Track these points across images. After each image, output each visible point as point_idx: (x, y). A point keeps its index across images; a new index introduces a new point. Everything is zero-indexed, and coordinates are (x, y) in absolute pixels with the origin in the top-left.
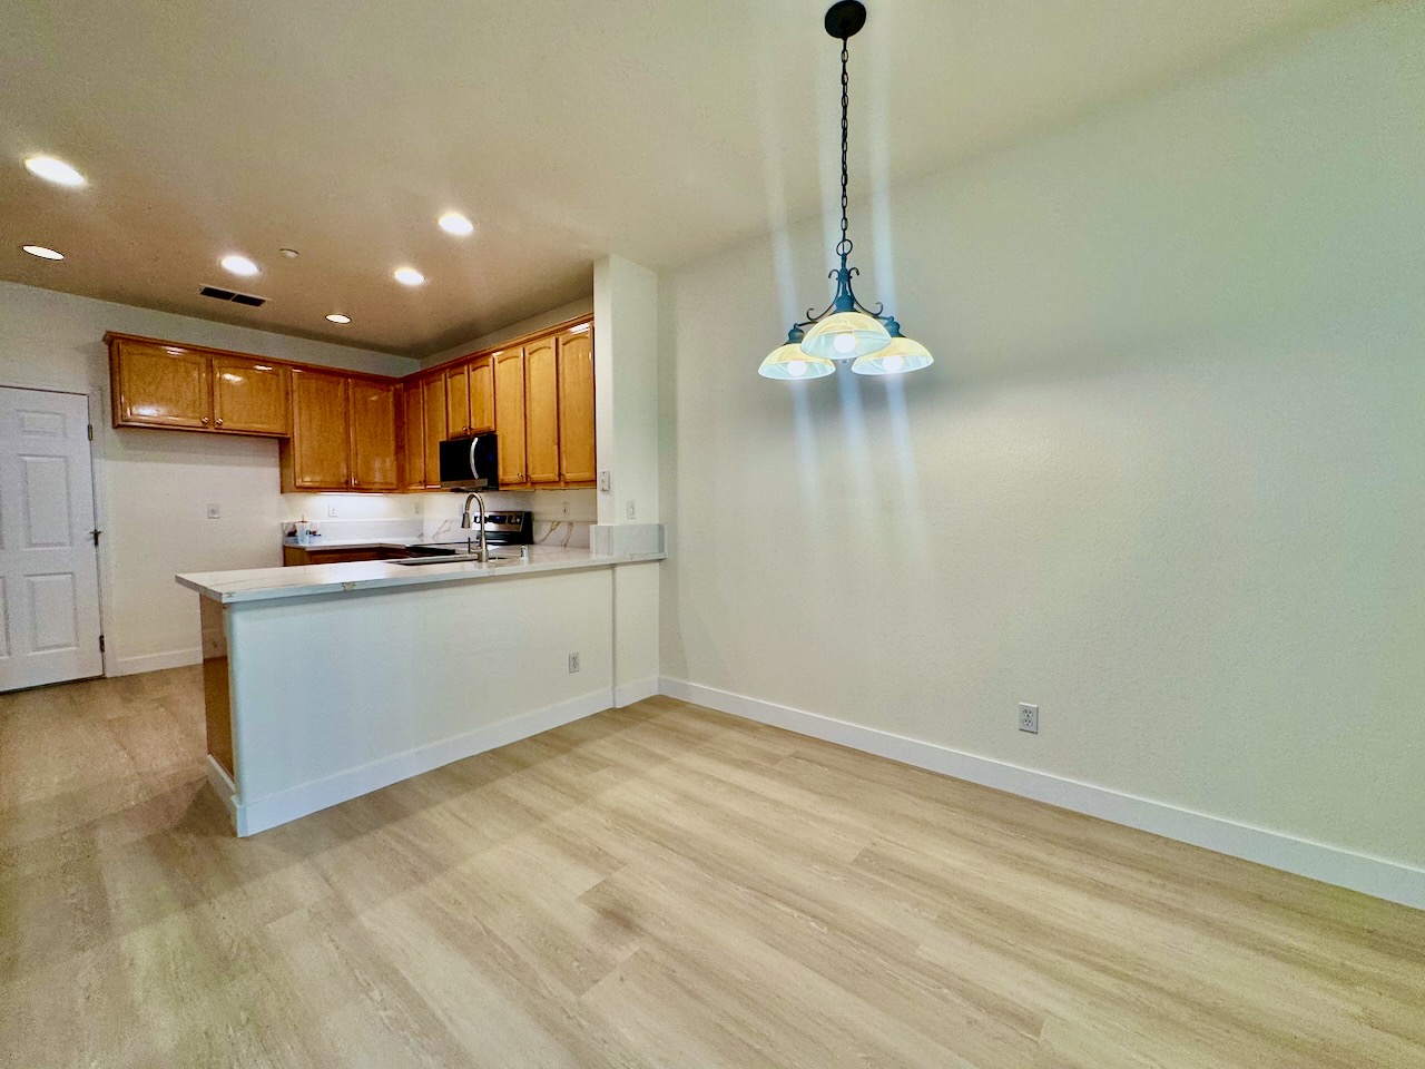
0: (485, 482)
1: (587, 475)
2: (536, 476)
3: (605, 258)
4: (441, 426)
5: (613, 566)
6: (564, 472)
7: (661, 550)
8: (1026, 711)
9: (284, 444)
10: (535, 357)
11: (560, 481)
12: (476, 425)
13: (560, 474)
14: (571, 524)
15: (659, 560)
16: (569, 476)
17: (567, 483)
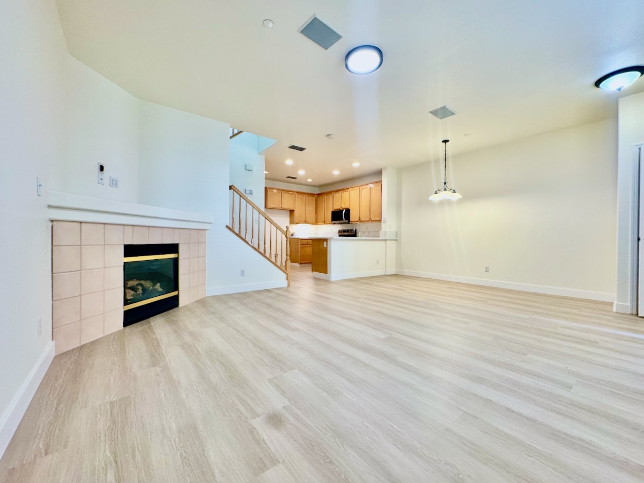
0: (347, 221)
1: (379, 219)
2: (362, 220)
3: (386, 168)
4: (331, 206)
5: (386, 240)
6: (371, 218)
7: (397, 236)
8: (487, 267)
9: (292, 212)
10: (363, 190)
11: (370, 220)
12: (343, 206)
13: (370, 219)
14: (369, 232)
15: (396, 240)
16: (373, 219)
17: (372, 221)
